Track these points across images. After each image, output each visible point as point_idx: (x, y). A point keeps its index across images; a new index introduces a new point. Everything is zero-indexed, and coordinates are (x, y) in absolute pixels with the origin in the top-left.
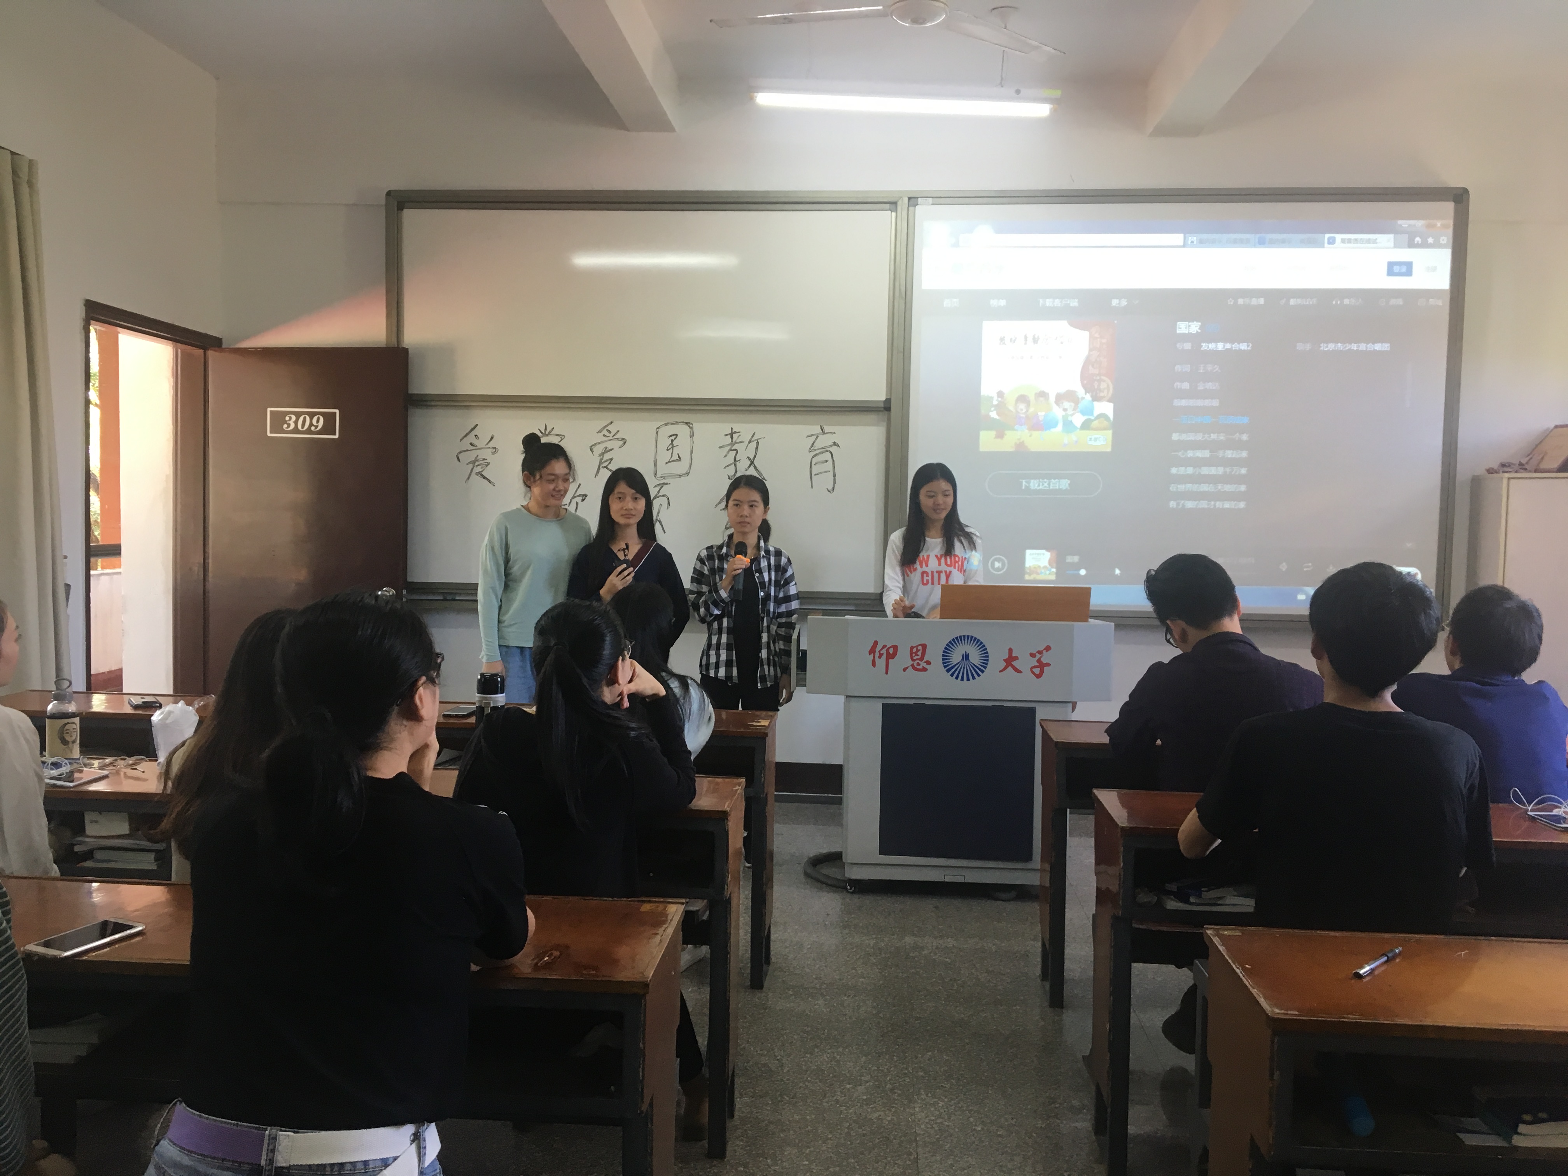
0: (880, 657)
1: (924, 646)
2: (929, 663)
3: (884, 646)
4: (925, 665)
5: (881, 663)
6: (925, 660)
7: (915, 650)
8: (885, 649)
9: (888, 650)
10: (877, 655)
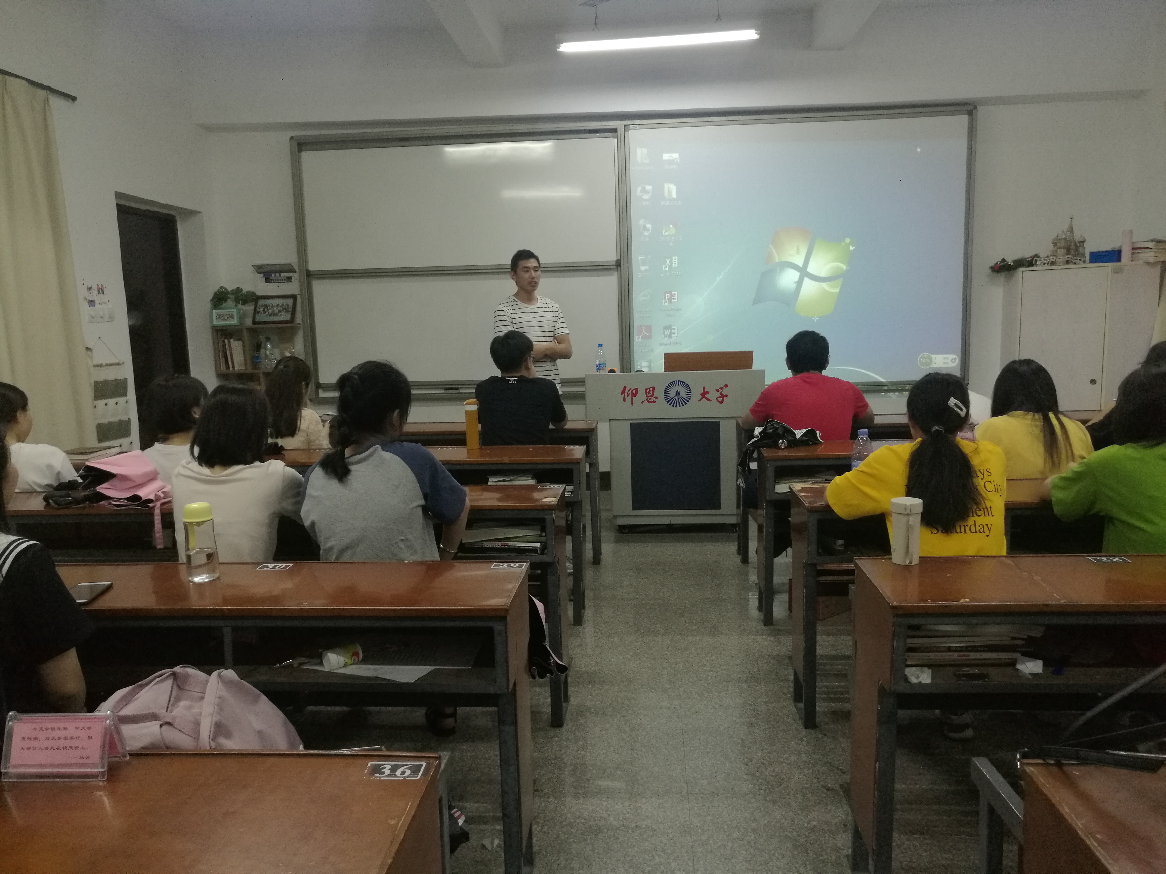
0: (628, 396)
1: (653, 388)
2: (656, 398)
3: (630, 389)
4: (654, 399)
5: (629, 399)
6: (654, 396)
7: (648, 391)
8: (630, 391)
9: (632, 391)
10: (626, 394)
